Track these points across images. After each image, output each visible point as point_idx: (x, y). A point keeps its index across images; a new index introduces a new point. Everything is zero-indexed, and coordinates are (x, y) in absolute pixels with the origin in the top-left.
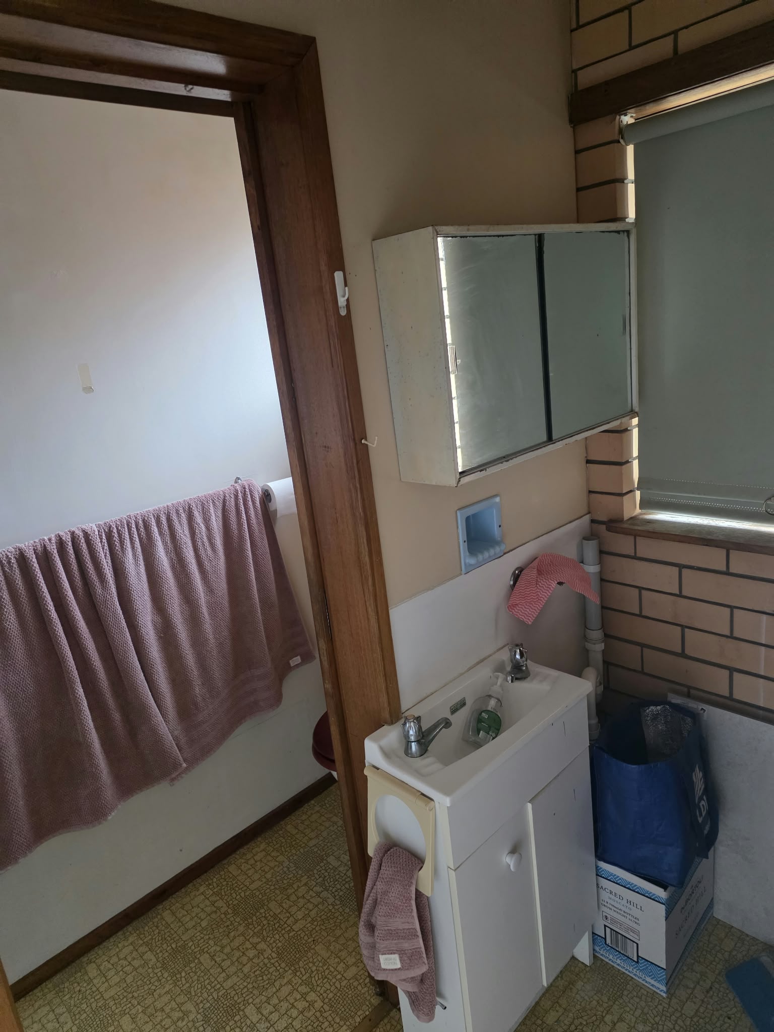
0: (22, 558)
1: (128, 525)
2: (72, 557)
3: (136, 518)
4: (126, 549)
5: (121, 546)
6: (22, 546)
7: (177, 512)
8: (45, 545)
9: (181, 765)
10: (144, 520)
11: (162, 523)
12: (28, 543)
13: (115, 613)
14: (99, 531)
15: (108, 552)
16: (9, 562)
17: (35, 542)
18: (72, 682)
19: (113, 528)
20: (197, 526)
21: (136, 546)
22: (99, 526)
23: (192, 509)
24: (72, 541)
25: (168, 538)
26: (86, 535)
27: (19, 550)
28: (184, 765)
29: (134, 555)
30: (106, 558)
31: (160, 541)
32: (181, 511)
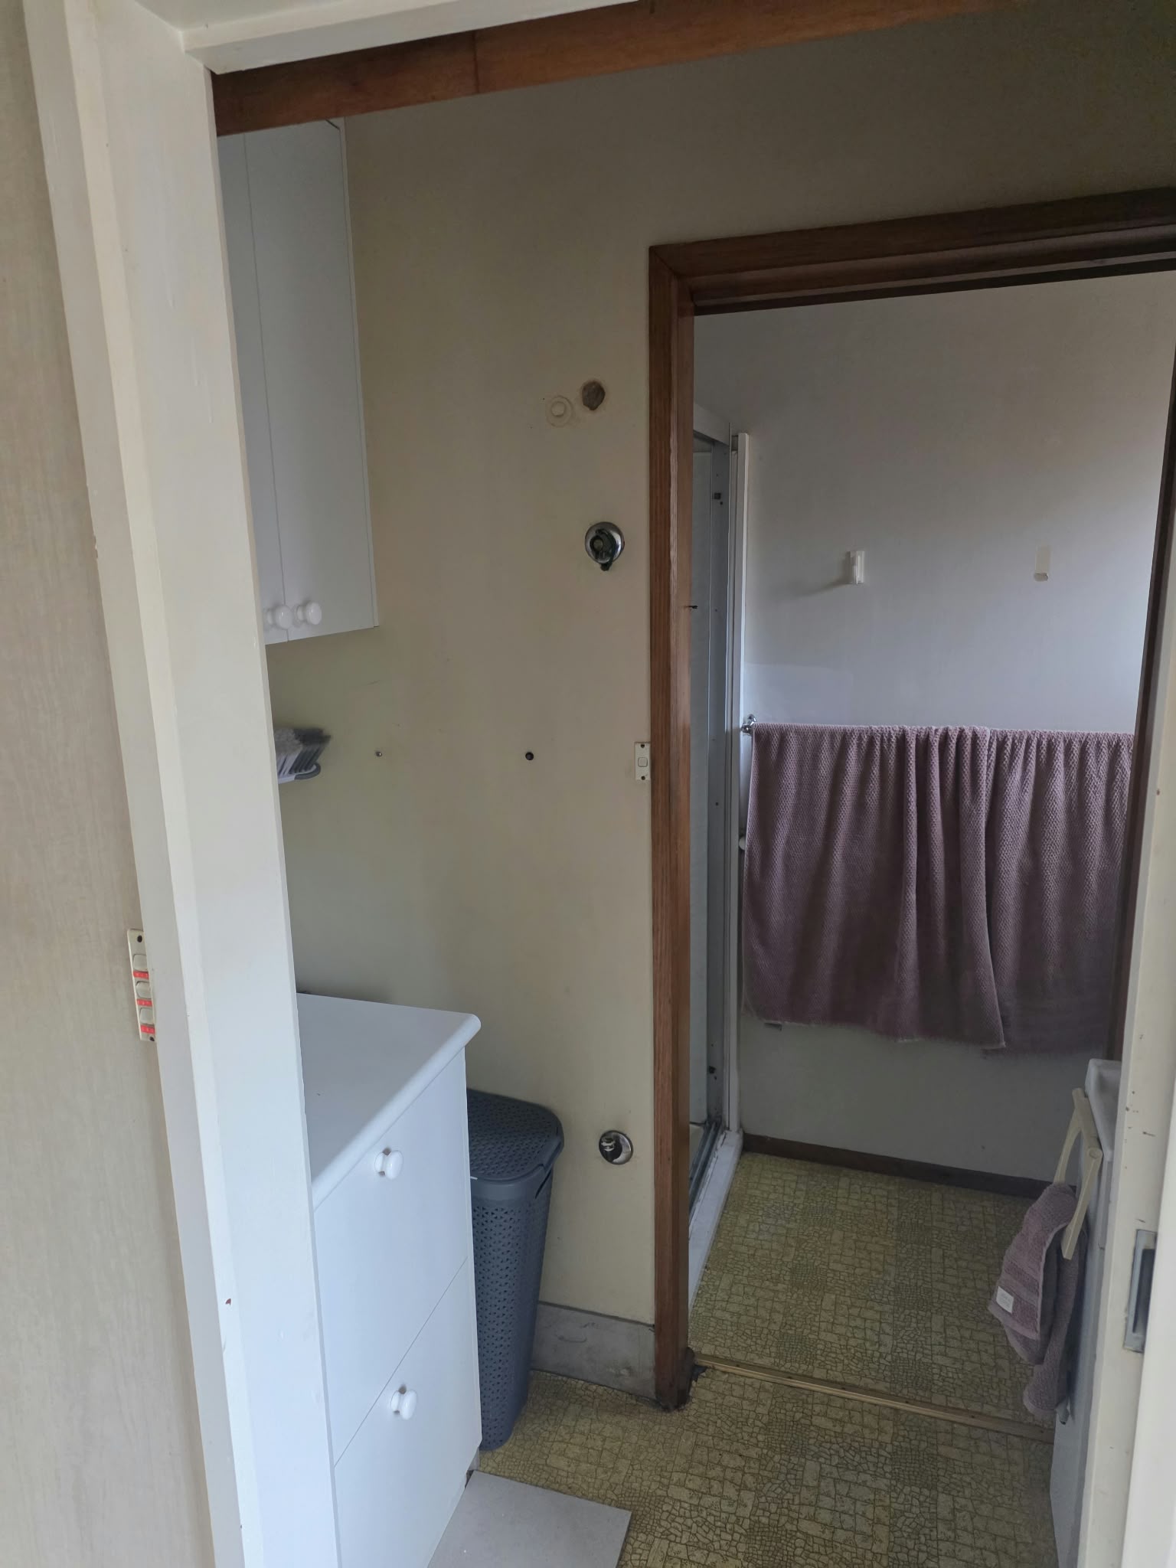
0: (902, 740)
1: (1028, 741)
2: (952, 755)
3: (1041, 736)
4: (1014, 767)
5: (1010, 762)
6: (907, 728)
7: (1099, 744)
8: (929, 734)
9: (999, 1041)
10: (1049, 743)
11: (1072, 752)
12: (913, 728)
13: (976, 832)
14: (991, 737)
15: (993, 764)
16: (889, 740)
17: (921, 728)
18: (908, 884)
19: (1008, 739)
20: (1120, 771)
21: (1028, 768)
22: (993, 733)
23: (1120, 747)
24: (957, 739)
25: (1074, 773)
26: (975, 737)
27: (904, 731)
28: (1004, 1044)
29: (1023, 778)
30: (988, 769)
31: (1062, 773)
32: (1104, 744)
